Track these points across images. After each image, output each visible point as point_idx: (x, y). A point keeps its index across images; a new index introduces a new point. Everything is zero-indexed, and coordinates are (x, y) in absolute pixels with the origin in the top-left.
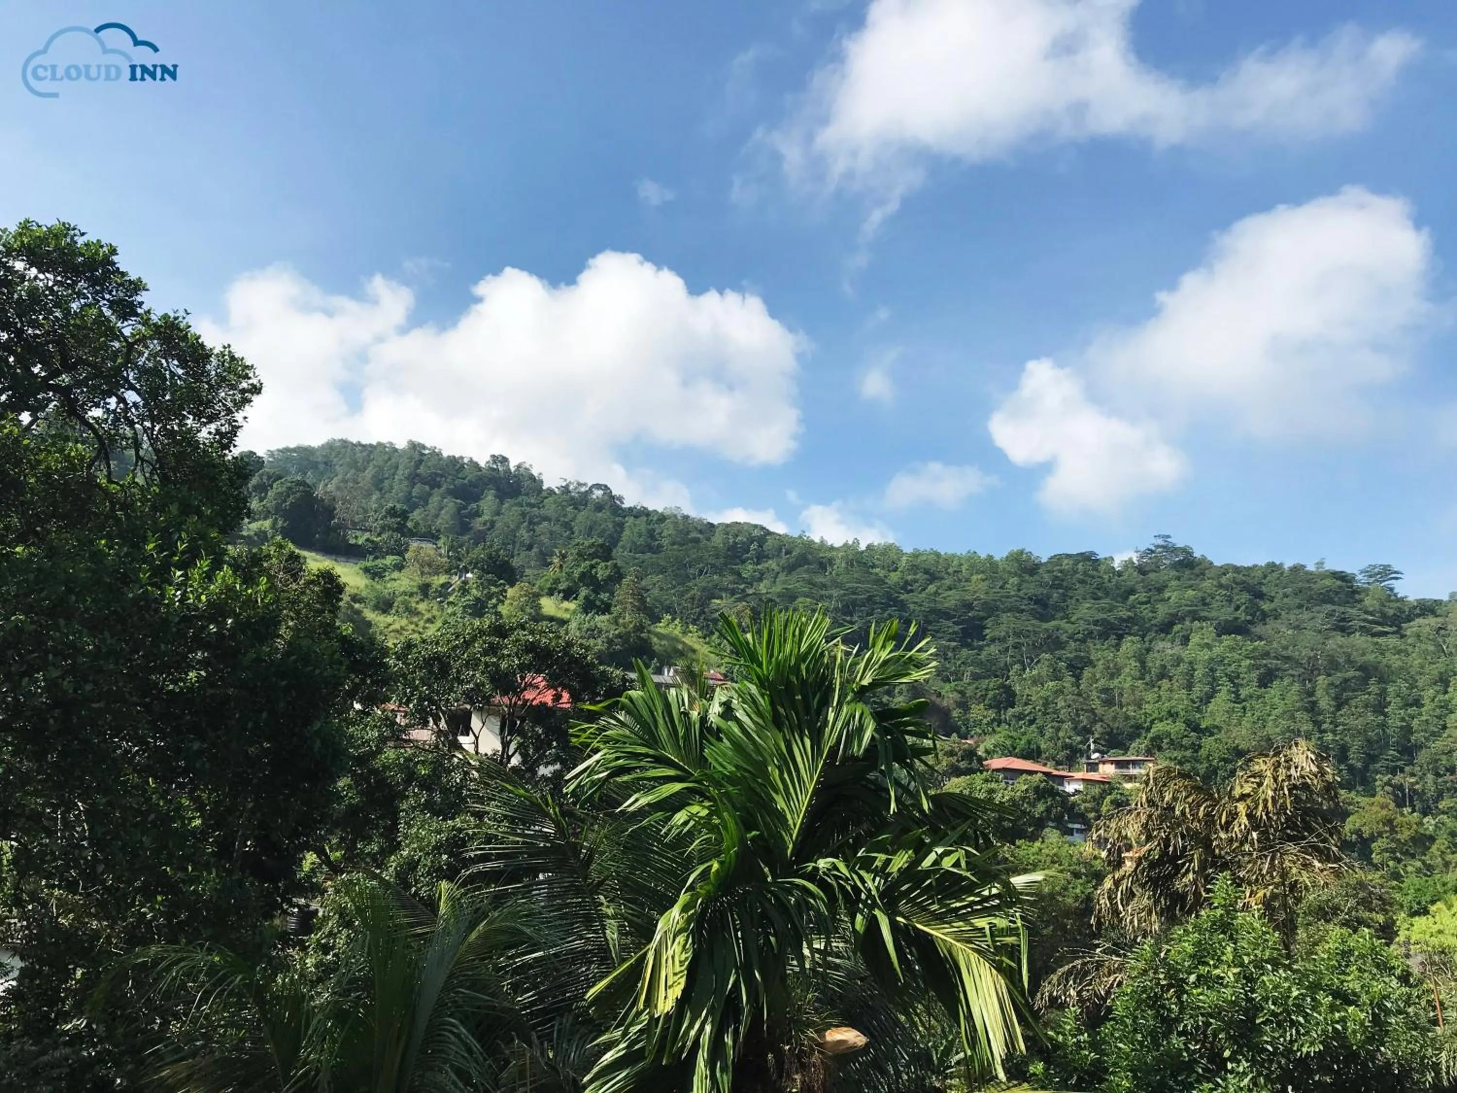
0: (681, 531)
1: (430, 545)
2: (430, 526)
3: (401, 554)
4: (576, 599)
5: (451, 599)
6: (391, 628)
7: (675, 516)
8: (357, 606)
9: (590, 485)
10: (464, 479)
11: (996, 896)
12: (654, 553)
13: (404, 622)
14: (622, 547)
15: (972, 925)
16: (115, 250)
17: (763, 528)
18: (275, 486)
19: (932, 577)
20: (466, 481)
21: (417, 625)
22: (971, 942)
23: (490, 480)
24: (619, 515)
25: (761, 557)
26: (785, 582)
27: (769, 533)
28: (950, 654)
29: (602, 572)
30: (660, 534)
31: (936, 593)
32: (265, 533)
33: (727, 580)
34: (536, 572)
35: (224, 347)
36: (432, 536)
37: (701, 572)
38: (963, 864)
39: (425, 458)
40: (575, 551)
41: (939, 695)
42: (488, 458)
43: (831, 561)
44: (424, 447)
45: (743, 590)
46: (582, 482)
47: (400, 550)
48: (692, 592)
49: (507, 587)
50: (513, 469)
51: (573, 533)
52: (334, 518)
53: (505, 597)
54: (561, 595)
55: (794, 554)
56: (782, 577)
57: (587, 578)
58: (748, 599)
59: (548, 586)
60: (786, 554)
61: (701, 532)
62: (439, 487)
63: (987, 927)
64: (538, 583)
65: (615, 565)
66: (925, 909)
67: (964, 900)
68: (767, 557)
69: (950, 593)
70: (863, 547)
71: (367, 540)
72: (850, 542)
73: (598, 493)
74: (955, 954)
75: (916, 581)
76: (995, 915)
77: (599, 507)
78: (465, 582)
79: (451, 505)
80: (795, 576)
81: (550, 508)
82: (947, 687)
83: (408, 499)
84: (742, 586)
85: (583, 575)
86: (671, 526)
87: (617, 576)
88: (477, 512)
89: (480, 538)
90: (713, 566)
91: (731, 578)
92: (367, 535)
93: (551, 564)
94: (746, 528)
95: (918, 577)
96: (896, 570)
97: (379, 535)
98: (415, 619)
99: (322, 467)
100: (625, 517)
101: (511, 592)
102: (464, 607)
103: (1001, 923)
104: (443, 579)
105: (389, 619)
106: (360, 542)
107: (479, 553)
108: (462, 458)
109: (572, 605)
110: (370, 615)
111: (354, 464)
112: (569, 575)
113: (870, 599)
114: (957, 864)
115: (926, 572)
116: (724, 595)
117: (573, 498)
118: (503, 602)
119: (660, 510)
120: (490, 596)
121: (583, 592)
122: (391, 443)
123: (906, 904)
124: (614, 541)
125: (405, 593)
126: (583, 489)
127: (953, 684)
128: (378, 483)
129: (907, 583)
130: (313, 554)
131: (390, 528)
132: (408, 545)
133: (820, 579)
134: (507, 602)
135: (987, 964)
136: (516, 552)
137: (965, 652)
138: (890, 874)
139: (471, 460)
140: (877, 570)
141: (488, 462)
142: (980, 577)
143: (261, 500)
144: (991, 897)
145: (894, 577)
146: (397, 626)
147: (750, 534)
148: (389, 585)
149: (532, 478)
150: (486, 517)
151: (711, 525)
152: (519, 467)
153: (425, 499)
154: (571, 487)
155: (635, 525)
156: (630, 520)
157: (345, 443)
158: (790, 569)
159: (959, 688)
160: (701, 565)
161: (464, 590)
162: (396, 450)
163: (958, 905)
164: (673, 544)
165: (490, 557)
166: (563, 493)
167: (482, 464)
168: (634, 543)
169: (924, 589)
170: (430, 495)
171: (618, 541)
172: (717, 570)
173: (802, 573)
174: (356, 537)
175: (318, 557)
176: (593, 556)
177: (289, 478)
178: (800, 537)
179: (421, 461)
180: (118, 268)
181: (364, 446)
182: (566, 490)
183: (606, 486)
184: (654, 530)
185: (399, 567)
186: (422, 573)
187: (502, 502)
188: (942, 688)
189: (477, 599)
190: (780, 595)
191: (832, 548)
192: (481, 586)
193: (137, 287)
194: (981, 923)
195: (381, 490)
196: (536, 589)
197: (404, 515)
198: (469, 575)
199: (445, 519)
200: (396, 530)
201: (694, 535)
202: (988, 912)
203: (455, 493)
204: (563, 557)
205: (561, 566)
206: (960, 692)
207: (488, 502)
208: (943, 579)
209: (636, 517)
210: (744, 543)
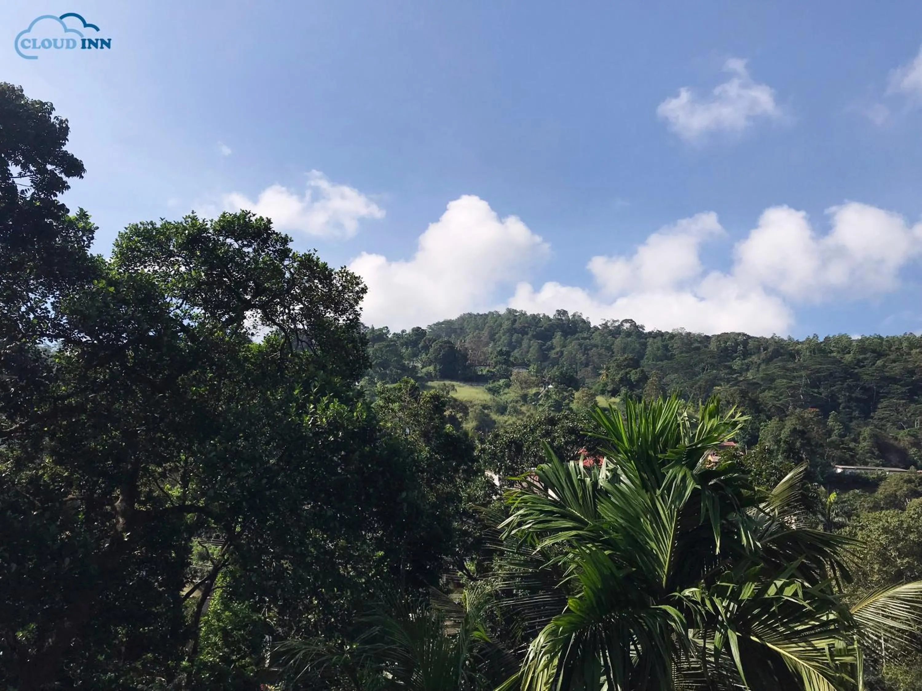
0: (686, 344)
1: (525, 370)
2: (523, 359)
3: (507, 377)
4: (619, 395)
5: (540, 402)
6: (507, 423)
7: (681, 334)
8: (486, 411)
9: (621, 321)
10: (541, 327)
11: (833, 621)
12: (668, 360)
13: (514, 419)
14: (647, 359)
15: (812, 645)
16: (270, 221)
17: (744, 335)
18: (433, 345)
19: (879, 355)
20: (543, 329)
21: (522, 420)
22: (813, 660)
23: (557, 326)
24: (643, 338)
25: (746, 354)
26: (764, 370)
27: (749, 337)
28: (901, 409)
29: (634, 376)
30: (672, 347)
31: (884, 366)
32: (431, 373)
33: (723, 373)
34: (592, 380)
35: (342, 268)
36: (525, 365)
37: (703, 369)
38: (800, 594)
39: (517, 318)
40: (614, 365)
41: (896, 439)
42: (555, 312)
43: (798, 352)
44: (516, 311)
45: (736, 379)
46: (615, 319)
47: (507, 376)
48: (699, 383)
49: (574, 391)
50: (570, 318)
51: (613, 353)
52: (467, 360)
53: (574, 398)
54: (610, 394)
55: (769, 350)
56: (763, 367)
57: (625, 381)
58: (740, 384)
59: (601, 388)
60: (764, 350)
61: (700, 342)
62: (527, 334)
63: (827, 648)
64: (594, 388)
65: (642, 371)
66: (775, 630)
67: (807, 624)
68: (751, 354)
69: (894, 365)
70: (821, 339)
71: (488, 371)
72: (811, 337)
73: (627, 326)
74: (799, 670)
75: (866, 359)
76: (834, 638)
77: (628, 334)
78: (548, 391)
79: (535, 344)
80: (772, 366)
81: (597, 339)
82: (902, 433)
83: (510, 344)
84: (735, 376)
85: (621, 380)
86: (679, 341)
87: (644, 378)
88: (552, 347)
89: (555, 362)
90: (712, 364)
91: (726, 371)
92: (487, 368)
93: (600, 374)
94: (732, 336)
95: (868, 355)
96: (849, 353)
97: (494, 368)
98: (521, 417)
99: (459, 331)
100: (646, 339)
101: (577, 394)
102: (549, 407)
103: (840, 644)
104: (534, 391)
105: (506, 418)
106: (484, 372)
107: (555, 371)
108: (539, 315)
109: (617, 400)
110: (494, 416)
111: (477, 328)
112: (613, 380)
113: (831, 374)
114: (795, 595)
115: (874, 351)
116: (722, 384)
117: (611, 330)
118: (572, 401)
119: (670, 331)
120: (564, 399)
121: (623, 390)
122: (496, 312)
123: (759, 625)
124: (642, 356)
125: (512, 401)
126: (617, 324)
127: (906, 431)
128: (492, 337)
129: (859, 361)
130: (458, 383)
131: (500, 363)
132: (511, 371)
133: (791, 365)
134: (575, 401)
135: (825, 680)
136: (578, 369)
137: (913, 406)
138: (742, 601)
139: (544, 315)
140: (835, 354)
141: (554, 315)
142: (918, 350)
143: (427, 355)
144: (829, 622)
145: (848, 358)
146: (510, 422)
147: (736, 340)
148: (503, 398)
149: (583, 321)
150: (558, 349)
151: (707, 337)
152: (574, 315)
153: (519, 342)
154: (609, 324)
155: (654, 343)
156: (650, 340)
157: (470, 315)
158: (768, 361)
159: (912, 433)
160: (703, 364)
161: (548, 396)
162: (500, 315)
163: (800, 628)
164: (682, 352)
165: (561, 373)
166: (604, 328)
167: (551, 317)
168: (655, 355)
169: (874, 364)
170: (522, 339)
171: (644, 355)
172: (713, 366)
173: (778, 363)
174: (482, 370)
175: (461, 384)
176: (627, 366)
177: (440, 340)
178: (772, 338)
179: (515, 321)
180: (274, 231)
181: (481, 315)
182: (605, 326)
183: (631, 320)
184: (667, 345)
185: (508, 386)
186: (522, 388)
187: (566, 339)
188: (898, 434)
189: (556, 401)
190: (762, 379)
191: (798, 343)
192: (558, 392)
193: (285, 240)
194: (822, 644)
195: (494, 340)
196: (592, 391)
197: (508, 354)
198: (550, 386)
199: (533, 354)
200: (504, 363)
201: (696, 345)
202: (829, 634)
203: (536, 337)
204: (608, 369)
205: (607, 375)
206: (912, 436)
207: (557, 339)
208: (887, 355)
209: (654, 338)
210: (732, 347)
